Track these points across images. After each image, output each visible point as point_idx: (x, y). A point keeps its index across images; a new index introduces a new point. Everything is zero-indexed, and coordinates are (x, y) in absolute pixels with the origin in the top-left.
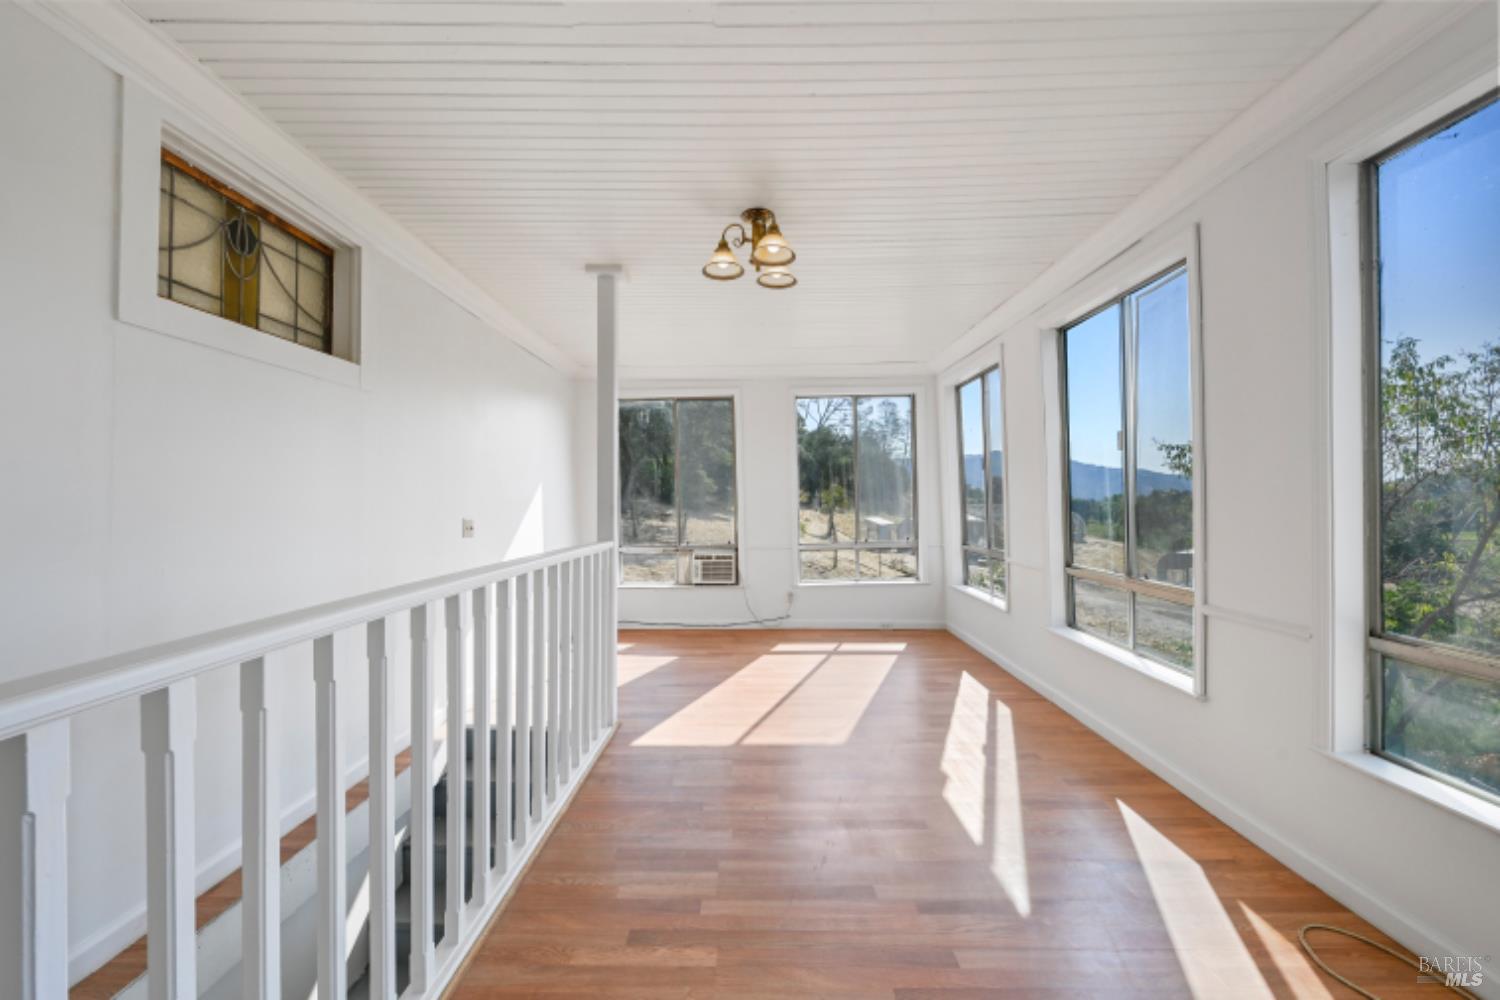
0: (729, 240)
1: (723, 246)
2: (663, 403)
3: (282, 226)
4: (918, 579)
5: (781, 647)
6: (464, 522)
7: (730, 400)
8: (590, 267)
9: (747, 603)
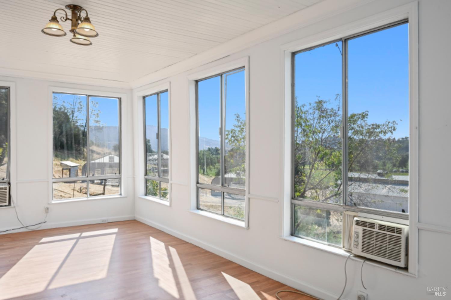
1: (55, 19)
4: (121, 195)
5: (44, 240)
9: (17, 216)
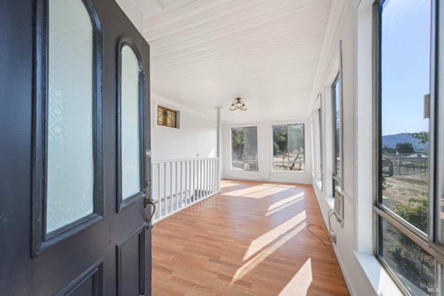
0: (234, 104)
1: (233, 105)
2: (242, 128)
3: (170, 110)
4: (305, 171)
6: (197, 154)
7: (256, 127)
8: (216, 108)
9: (260, 175)
